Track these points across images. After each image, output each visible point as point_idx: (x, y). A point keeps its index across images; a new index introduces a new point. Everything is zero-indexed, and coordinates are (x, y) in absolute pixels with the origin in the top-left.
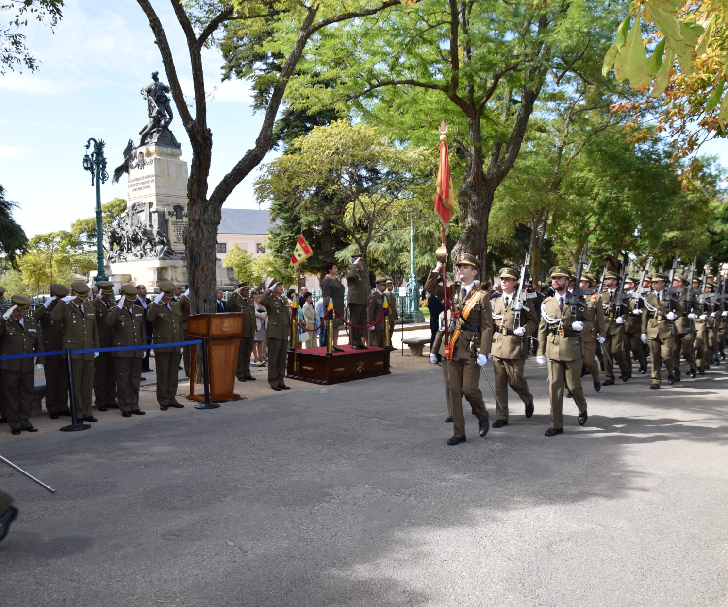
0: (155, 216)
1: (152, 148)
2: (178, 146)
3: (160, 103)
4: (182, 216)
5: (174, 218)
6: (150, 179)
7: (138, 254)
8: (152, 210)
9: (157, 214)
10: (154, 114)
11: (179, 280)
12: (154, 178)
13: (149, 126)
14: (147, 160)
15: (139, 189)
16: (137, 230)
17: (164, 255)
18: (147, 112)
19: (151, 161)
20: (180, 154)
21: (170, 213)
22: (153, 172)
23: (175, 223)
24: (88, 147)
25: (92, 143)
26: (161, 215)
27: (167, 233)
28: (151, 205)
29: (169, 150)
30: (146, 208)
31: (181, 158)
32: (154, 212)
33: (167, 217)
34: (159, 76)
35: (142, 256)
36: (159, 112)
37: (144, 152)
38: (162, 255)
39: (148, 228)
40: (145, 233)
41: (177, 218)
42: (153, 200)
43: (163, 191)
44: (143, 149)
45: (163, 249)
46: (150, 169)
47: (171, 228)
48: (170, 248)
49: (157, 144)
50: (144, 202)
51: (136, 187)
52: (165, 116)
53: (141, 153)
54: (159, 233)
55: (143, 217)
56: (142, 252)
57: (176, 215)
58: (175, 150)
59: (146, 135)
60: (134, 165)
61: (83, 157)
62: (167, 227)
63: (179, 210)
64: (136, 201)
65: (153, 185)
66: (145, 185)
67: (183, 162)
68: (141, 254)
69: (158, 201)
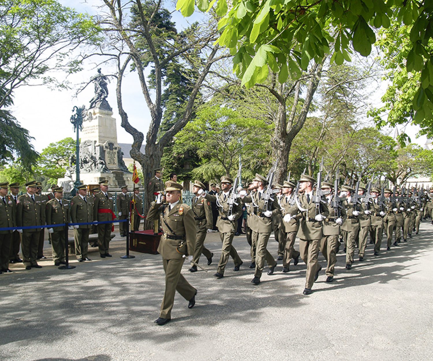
0: (98, 149)
1: (97, 110)
2: (111, 109)
3: (102, 85)
4: (113, 149)
5: (108, 150)
6: (95, 128)
7: (88, 169)
8: (96, 145)
9: (99, 147)
10: (99, 91)
11: (111, 184)
12: (98, 127)
13: (96, 98)
14: (94, 117)
15: (89, 133)
16: (87, 156)
17: (103, 170)
18: (94, 90)
19: (96, 117)
20: (112, 114)
21: (106, 147)
22: (97, 124)
23: (109, 153)
24: (73, 111)
25: (76, 108)
26: (101, 148)
27: (104, 158)
28: (95, 142)
29: (106, 112)
30: (93, 143)
31: (113, 116)
32: (97, 146)
33: (105, 149)
34: (101, 70)
35: (90, 171)
36: (101, 91)
37: (92, 112)
38: (102, 171)
39: (93, 155)
40: (92, 158)
41: (110, 150)
42: (97, 139)
43: (102, 135)
44: (92, 111)
45: (102, 167)
46: (95, 122)
47: (107, 155)
48: (106, 166)
49: (100, 108)
50: (91, 140)
51: (86, 132)
52: (104, 92)
53: (90, 113)
54: (100, 158)
55: (91, 149)
56: (89, 168)
57: (110, 148)
58: (110, 112)
59: (93, 103)
60: (86, 119)
61: (71, 116)
62: (104, 155)
63: (111, 145)
64: (87, 140)
65: (97, 131)
66: (92, 131)
67: (113, 119)
68: (89, 170)
69: (99, 140)
